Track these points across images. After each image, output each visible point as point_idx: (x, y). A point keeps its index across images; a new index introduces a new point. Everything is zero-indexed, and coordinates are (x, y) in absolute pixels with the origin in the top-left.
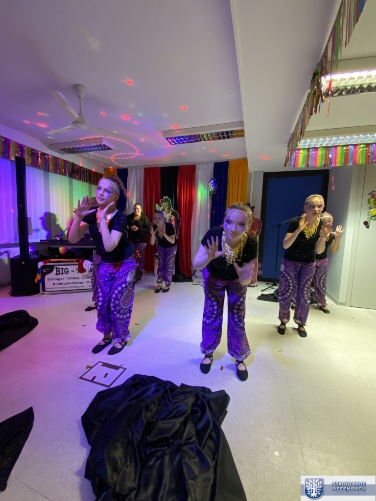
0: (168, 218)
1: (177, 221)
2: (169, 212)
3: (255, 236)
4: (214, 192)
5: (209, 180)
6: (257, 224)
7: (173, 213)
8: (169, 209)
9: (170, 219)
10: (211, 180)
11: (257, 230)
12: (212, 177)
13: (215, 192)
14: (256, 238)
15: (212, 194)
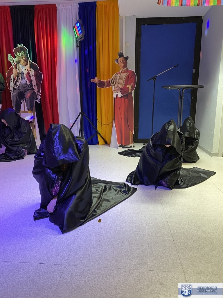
0: (25, 72)
1: (38, 76)
2: (27, 64)
3: (129, 92)
4: (81, 38)
5: (74, 22)
6: (131, 78)
7: (32, 66)
8: (26, 61)
9: (28, 74)
10: (77, 23)
11: (132, 85)
12: (78, 19)
13: (83, 38)
14: (131, 93)
15: (78, 41)
